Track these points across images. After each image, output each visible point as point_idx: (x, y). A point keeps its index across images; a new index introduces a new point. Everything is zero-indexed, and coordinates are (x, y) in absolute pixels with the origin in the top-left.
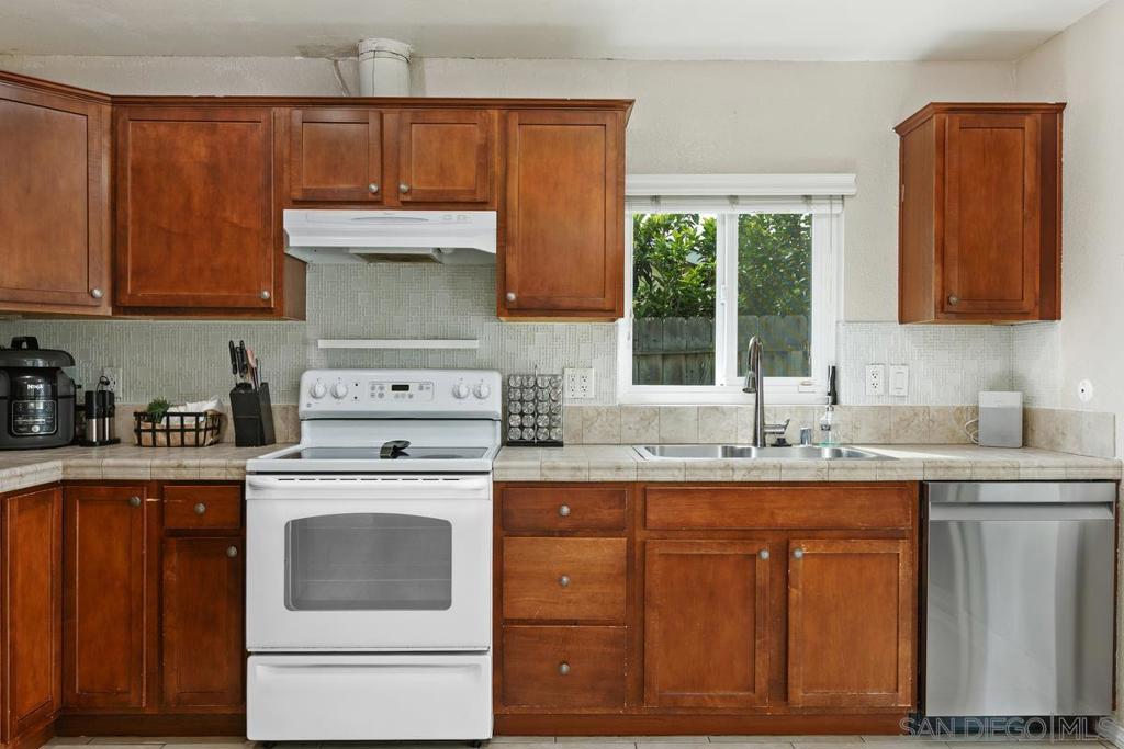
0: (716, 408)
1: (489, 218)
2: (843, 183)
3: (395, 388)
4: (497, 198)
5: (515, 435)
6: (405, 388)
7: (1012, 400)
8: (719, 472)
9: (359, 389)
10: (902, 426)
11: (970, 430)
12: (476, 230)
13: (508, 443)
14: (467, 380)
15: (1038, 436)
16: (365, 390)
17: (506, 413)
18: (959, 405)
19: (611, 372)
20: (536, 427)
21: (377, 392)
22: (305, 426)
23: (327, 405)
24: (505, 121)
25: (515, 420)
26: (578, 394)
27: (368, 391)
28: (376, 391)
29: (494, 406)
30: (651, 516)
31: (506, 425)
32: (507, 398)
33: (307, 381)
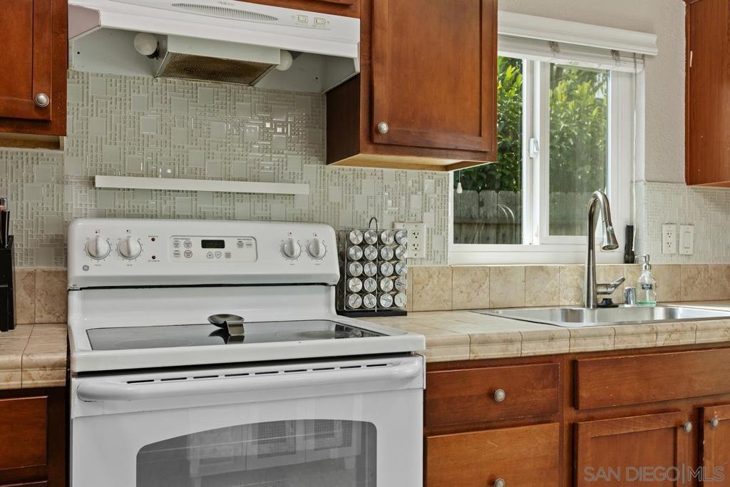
0: (541, 268)
1: (351, 26)
3: (206, 244)
4: (362, 5)
5: (354, 302)
6: (220, 244)
8: (645, 337)
9: (157, 245)
14: (301, 234)
16: (165, 248)
17: (345, 275)
20: (379, 292)
21: (182, 249)
25: (356, 285)
26: (415, 252)
27: (170, 249)
28: (180, 246)
29: (330, 267)
30: (584, 394)
31: (342, 290)
32: (344, 258)
33: (81, 232)
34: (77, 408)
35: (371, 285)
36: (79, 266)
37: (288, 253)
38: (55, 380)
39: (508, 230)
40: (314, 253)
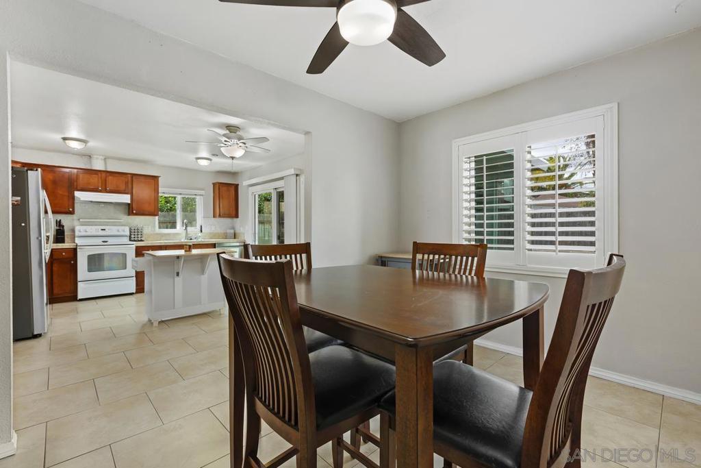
0: (178, 233)
1: (128, 197)
2: (202, 192)
3: (102, 230)
4: (130, 192)
5: (132, 239)
6: (105, 230)
7: (232, 231)
9: (92, 230)
10: (214, 235)
11: (226, 236)
12: (126, 198)
13: (130, 240)
14: (121, 228)
15: (237, 237)
16: (94, 230)
17: (131, 235)
18: (222, 232)
19: (154, 227)
20: (138, 237)
21: (97, 231)
22: (76, 239)
23: (83, 234)
24: (132, 177)
25: (133, 236)
26: (147, 231)
29: (128, 234)
31: (130, 237)
32: (130, 232)
33: (77, 228)
34: (78, 250)
35: (136, 236)
36: (77, 233)
37: (118, 231)
38: (75, 247)
39: (173, 225)
40: (124, 231)
